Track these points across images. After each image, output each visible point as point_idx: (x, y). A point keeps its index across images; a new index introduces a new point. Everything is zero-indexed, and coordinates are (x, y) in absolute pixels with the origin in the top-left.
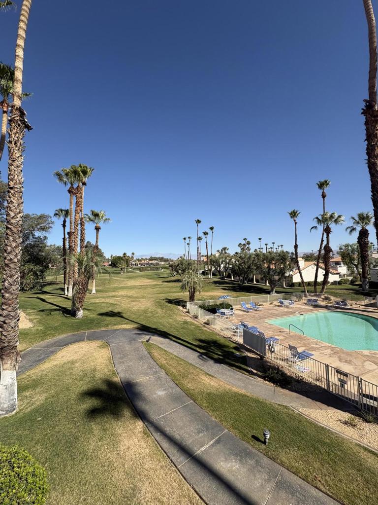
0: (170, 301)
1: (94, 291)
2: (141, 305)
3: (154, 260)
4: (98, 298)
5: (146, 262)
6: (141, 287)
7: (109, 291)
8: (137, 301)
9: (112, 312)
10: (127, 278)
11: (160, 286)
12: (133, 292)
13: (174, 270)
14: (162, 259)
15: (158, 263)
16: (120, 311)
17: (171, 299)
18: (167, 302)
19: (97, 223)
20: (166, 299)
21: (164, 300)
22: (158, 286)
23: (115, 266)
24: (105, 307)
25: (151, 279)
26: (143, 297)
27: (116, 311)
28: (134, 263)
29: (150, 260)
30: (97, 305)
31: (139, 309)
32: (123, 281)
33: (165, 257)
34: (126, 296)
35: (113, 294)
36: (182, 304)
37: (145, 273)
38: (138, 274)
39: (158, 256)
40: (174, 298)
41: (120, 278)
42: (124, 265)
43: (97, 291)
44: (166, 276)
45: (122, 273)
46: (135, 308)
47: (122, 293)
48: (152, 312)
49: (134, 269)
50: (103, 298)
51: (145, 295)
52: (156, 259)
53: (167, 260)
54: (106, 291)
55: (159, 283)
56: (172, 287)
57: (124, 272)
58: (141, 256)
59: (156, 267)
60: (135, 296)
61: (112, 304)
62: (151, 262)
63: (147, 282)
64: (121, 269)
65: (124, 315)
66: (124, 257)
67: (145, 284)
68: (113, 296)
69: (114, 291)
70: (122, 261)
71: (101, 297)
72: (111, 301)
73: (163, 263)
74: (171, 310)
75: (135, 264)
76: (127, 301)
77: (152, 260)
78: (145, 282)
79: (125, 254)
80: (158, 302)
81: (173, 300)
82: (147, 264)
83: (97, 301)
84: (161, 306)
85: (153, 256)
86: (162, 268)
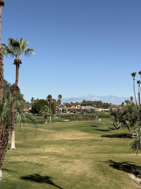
0: (116, 166)
1: (13, 146)
2: (75, 168)
3: (88, 105)
4: (18, 155)
5: (77, 108)
6: (73, 143)
7: (32, 146)
8: (70, 162)
9: (37, 175)
10: (53, 129)
11: (99, 142)
12: (63, 149)
13: (117, 119)
14: (99, 104)
15: (94, 110)
16: (49, 175)
17: (117, 161)
18: (111, 166)
19: (16, 56)
20: (111, 161)
21: (106, 162)
22: (97, 143)
23: (38, 113)
24: (28, 168)
25: (85, 131)
26: (78, 157)
27: (43, 174)
28: (61, 109)
29: (82, 105)
30: (18, 164)
31: (73, 174)
32: (49, 133)
33: (104, 101)
34: (55, 154)
35: (37, 150)
36: (134, 171)
37: (77, 122)
38: (67, 124)
39: (93, 99)
40: (121, 161)
41: (45, 129)
42: (49, 111)
43: (16, 145)
44: (106, 128)
45: (46, 122)
46: (68, 172)
47: (49, 149)
48: (91, 180)
49: (62, 117)
50: (25, 155)
51: (80, 154)
52: (90, 104)
53: (106, 106)
54: (28, 147)
55: (97, 138)
56: (117, 145)
57: (48, 122)
58: (71, 99)
59: (90, 115)
60: (66, 154)
61: (37, 164)
62: (83, 108)
63: (80, 135)
64: (46, 117)
65: (54, 181)
66: (49, 100)
67: (78, 138)
68: (37, 154)
69: (38, 147)
70: (46, 106)
71: (22, 155)
72: (35, 160)
73: (100, 110)
74: (119, 178)
75: (63, 110)
76: (57, 161)
77: (85, 105)
78: (78, 136)
79: (50, 97)
80: (99, 166)
81: (120, 164)
82: (78, 110)
83: (18, 159)
84: (104, 172)
85: (86, 100)
86: (100, 117)
